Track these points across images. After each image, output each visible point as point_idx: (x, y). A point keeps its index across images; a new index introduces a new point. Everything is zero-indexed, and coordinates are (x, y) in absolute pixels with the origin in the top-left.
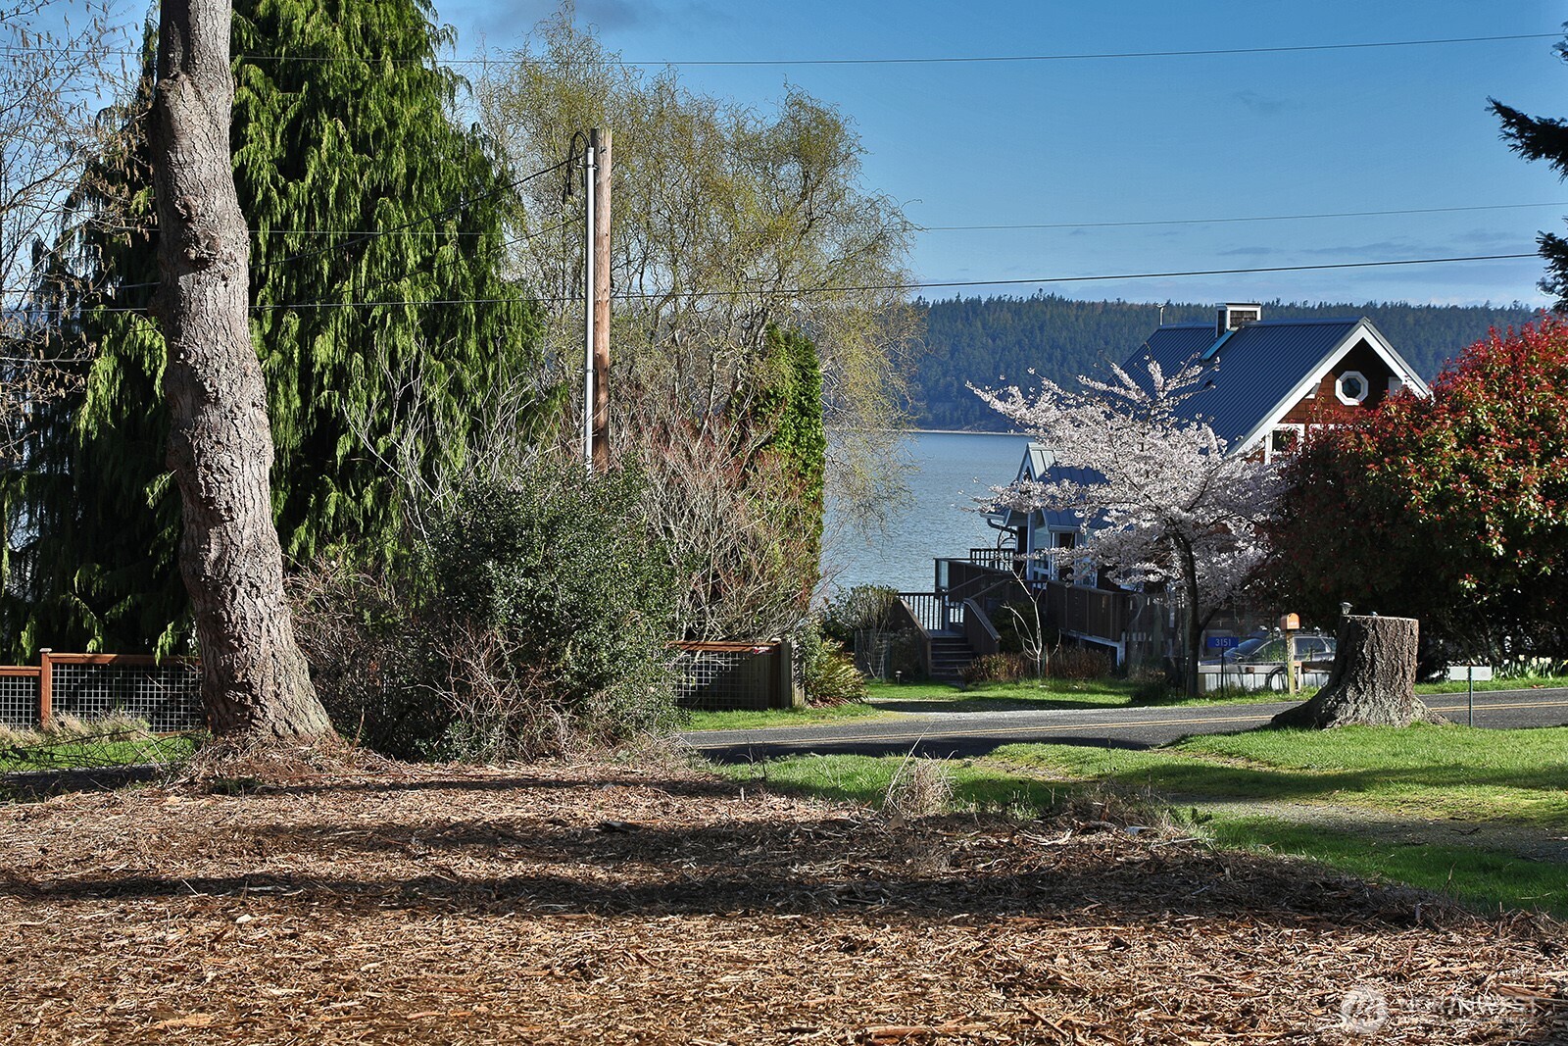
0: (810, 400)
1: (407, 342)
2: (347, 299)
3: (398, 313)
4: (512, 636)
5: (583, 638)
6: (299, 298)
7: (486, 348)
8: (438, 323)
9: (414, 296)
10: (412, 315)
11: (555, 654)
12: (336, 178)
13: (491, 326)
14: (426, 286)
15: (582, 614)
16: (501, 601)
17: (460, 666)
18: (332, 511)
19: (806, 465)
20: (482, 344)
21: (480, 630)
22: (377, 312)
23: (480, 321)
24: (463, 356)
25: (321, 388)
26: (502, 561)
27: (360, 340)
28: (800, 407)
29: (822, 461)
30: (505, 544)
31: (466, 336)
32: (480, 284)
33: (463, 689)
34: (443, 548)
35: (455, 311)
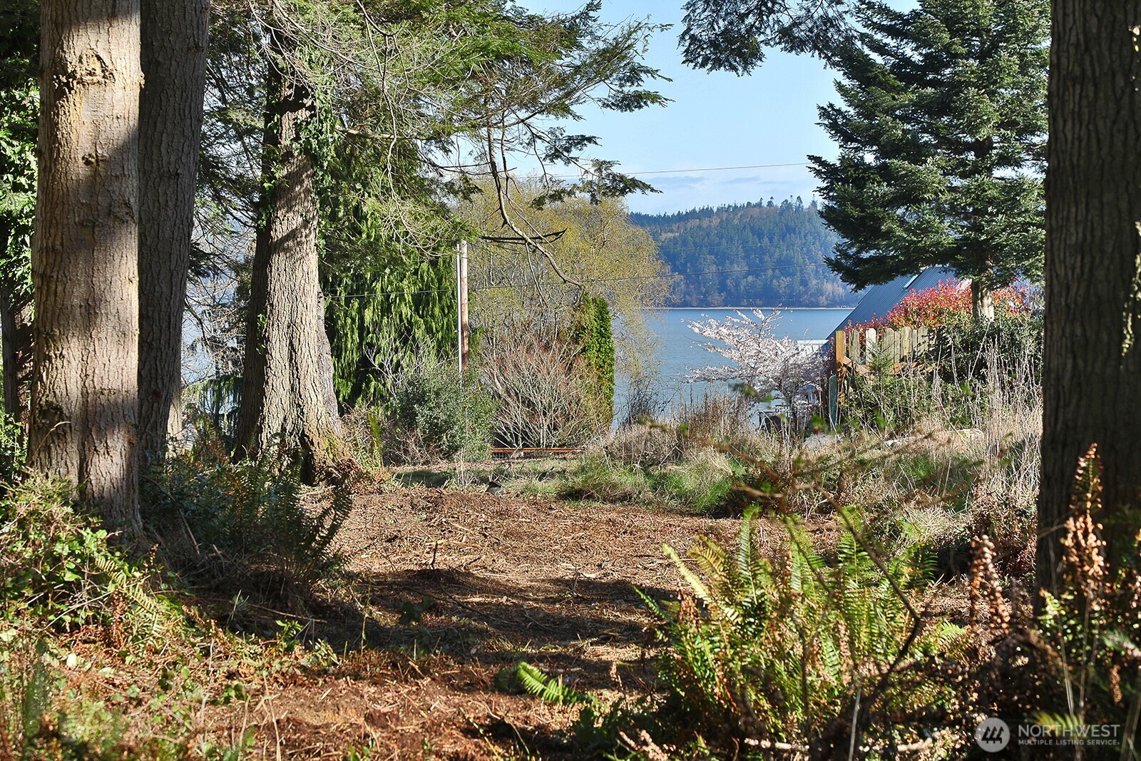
0: (605, 330)
1: (406, 311)
2: (379, 291)
3: (402, 297)
4: (425, 432)
5: (449, 432)
6: (357, 290)
7: (443, 311)
8: (420, 302)
9: (409, 289)
10: (408, 298)
11: (440, 438)
12: (373, 234)
13: (445, 301)
14: (415, 283)
15: (449, 424)
16: (420, 419)
17: (405, 443)
18: (372, 390)
19: (604, 362)
20: (442, 309)
21: (413, 431)
22: (393, 296)
23: (440, 299)
24: (433, 316)
25: (369, 333)
26: (420, 405)
27: (386, 309)
28: (600, 333)
29: (612, 359)
30: (421, 399)
31: (434, 306)
32: (440, 281)
33: (406, 452)
34: (401, 401)
35: (429, 294)
